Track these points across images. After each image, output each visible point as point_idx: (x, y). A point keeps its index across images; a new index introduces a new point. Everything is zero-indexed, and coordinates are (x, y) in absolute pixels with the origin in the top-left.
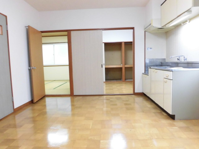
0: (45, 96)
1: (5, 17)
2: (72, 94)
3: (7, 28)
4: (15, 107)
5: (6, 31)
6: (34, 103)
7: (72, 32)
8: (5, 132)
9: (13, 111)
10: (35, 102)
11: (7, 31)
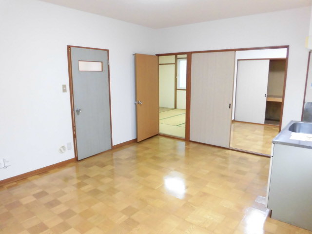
0: (157, 135)
1: (106, 52)
2: (187, 139)
3: (108, 62)
4: (113, 145)
5: (107, 67)
6: (138, 143)
7: (193, 55)
8: (89, 168)
9: (111, 148)
10: (138, 141)
11: (109, 66)
